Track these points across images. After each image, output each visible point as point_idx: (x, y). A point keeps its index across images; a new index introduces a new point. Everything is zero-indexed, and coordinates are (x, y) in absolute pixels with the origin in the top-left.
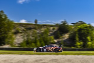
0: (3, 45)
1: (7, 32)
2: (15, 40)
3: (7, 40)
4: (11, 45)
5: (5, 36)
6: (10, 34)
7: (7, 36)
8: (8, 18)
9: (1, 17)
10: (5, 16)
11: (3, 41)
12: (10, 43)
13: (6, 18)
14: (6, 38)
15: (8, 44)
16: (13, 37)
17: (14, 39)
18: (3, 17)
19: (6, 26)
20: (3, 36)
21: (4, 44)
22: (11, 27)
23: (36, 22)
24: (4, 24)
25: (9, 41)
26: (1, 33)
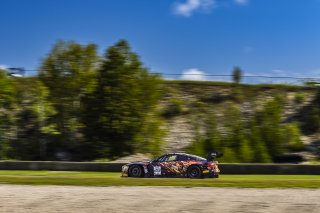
0: (127, 155)
1: (140, 113)
2: (167, 139)
3: (139, 139)
4: (153, 153)
5: (135, 124)
6: (150, 118)
7: (140, 126)
8: (143, 67)
9: (121, 63)
10: (134, 57)
11: (128, 143)
12: (151, 148)
13: (136, 66)
14: (138, 131)
15: (144, 151)
16: (162, 128)
17: (163, 134)
18: (128, 63)
19: (137, 90)
20: (126, 126)
21: (131, 151)
22: (153, 96)
23: (237, 75)
24: (131, 86)
25: (147, 143)
26: (123, 115)
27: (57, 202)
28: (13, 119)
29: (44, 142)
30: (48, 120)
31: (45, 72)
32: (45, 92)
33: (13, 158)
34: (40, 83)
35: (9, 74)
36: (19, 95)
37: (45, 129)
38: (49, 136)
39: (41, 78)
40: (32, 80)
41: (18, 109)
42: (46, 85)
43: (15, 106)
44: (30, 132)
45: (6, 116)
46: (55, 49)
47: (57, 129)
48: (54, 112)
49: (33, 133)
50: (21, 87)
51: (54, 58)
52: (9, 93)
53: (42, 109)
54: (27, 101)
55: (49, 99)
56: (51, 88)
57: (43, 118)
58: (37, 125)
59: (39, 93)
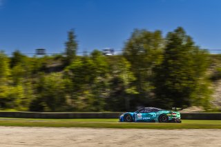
0: (186, 108)
1: (194, 78)
2: (214, 96)
3: (194, 96)
4: (204, 106)
5: (191, 86)
6: (201, 81)
7: (194, 87)
8: (195, 45)
9: (180, 43)
10: (189, 39)
11: (186, 99)
12: (203, 102)
13: (190, 44)
14: (193, 91)
15: (198, 105)
16: (210, 88)
17: (211, 92)
18: (184, 43)
19: (192, 62)
20: (185, 87)
21: (188, 105)
22: (203, 66)
24: (187, 59)
25: (200, 99)
26: (181, 79)
27: (139, 140)
28: (107, 84)
29: (128, 99)
30: (130, 84)
31: (128, 52)
32: (128, 65)
33: (107, 110)
34: (124, 59)
35: (104, 54)
36: (110, 68)
37: (129, 91)
38: (131, 95)
39: (125, 55)
40: (119, 57)
41: (110, 77)
42: (128, 60)
43: (108, 75)
44: (119, 93)
45: (102, 82)
46: (133, 35)
47: (137, 90)
48: (135, 79)
49: (121, 93)
50: (112, 62)
51: (133, 41)
52: (104, 67)
53: (126, 77)
54: (116, 72)
55: (130, 70)
56: (132, 62)
57: (127, 83)
58: (123, 88)
59: (123, 66)
